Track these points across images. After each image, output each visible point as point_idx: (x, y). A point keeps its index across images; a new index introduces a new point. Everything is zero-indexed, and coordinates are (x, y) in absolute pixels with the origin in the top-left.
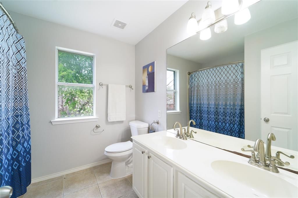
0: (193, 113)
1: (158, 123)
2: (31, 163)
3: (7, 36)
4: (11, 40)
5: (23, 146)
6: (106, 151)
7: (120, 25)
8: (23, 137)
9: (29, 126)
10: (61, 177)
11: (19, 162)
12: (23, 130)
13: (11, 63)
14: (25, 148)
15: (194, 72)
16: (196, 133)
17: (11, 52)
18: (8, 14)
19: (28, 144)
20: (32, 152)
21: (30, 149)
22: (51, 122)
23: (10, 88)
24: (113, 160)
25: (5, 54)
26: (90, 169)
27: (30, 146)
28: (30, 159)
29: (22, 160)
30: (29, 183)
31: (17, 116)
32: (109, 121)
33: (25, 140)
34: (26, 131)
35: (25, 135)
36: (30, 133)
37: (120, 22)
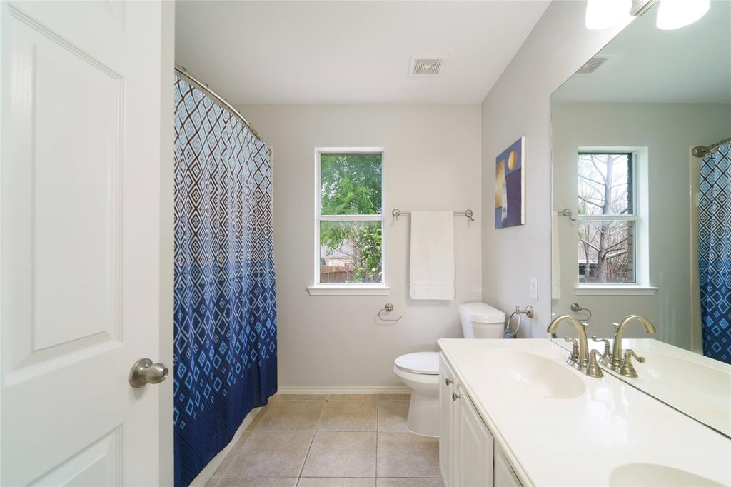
0: (717, 298)
1: (530, 314)
2: (276, 357)
3: (238, 148)
4: (246, 153)
5: (264, 326)
6: (397, 366)
7: (427, 67)
8: (265, 311)
9: (274, 293)
10: (322, 397)
11: (258, 351)
12: (265, 299)
13: (245, 190)
14: (268, 330)
15: (722, 142)
16: (641, 360)
17: (245, 172)
18: (238, 113)
19: (273, 323)
20: (279, 338)
21: (275, 333)
22: (308, 290)
23: (243, 230)
24: (412, 390)
25: (235, 177)
26: (374, 396)
27: (276, 328)
28: (276, 350)
29: (262, 347)
30: (273, 391)
31: (256, 275)
32: (413, 297)
33: (268, 316)
34: (269, 301)
35: (268, 307)
36: (275, 305)
37: (427, 61)
